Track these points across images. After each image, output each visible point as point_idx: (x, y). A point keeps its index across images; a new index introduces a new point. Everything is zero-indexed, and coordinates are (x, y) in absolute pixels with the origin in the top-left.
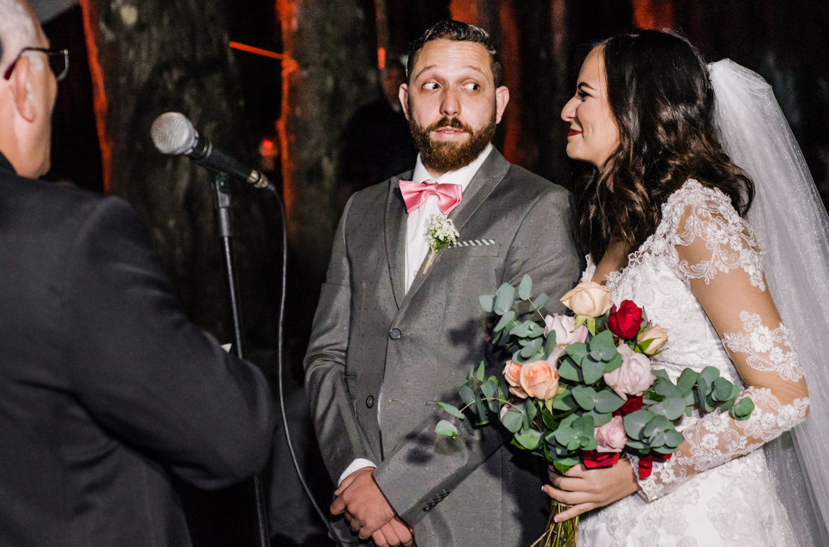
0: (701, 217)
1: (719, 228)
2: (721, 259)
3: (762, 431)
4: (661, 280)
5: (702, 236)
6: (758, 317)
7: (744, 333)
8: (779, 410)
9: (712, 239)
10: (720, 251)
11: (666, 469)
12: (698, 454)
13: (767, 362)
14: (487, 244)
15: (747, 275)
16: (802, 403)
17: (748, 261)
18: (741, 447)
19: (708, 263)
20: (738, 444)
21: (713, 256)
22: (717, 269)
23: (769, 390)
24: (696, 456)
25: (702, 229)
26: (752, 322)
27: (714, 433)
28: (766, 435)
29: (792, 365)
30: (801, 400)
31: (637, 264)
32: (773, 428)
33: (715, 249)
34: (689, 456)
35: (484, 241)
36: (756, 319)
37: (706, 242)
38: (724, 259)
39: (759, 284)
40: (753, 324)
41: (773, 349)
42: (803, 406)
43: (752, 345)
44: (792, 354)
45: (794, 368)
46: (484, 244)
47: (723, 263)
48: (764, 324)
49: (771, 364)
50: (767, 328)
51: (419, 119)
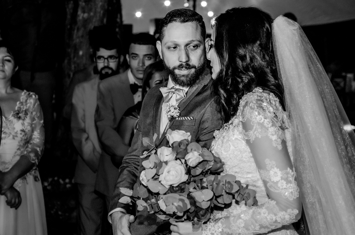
0: (251, 108)
1: (259, 114)
2: (257, 131)
3: (268, 223)
4: (235, 139)
5: (250, 117)
6: (274, 163)
7: (267, 170)
8: (278, 213)
9: (254, 120)
10: (258, 126)
11: (217, 232)
12: (234, 229)
13: (276, 187)
14: (189, 119)
15: (271, 140)
16: (293, 212)
17: (274, 133)
18: (257, 229)
19: (252, 132)
20: (255, 227)
21: (254, 128)
22: (256, 135)
23: (275, 202)
24: (233, 229)
25: (250, 114)
26: (271, 165)
27: (243, 219)
28: (271, 225)
29: (290, 191)
30: (292, 210)
31: (227, 130)
32: (274, 222)
33: (255, 125)
34: (230, 229)
35: (188, 118)
36: (273, 164)
37: (251, 121)
38: (259, 130)
39: (278, 146)
40: (271, 166)
41: (280, 181)
42: (293, 213)
43: (270, 177)
44: (292, 185)
45: (292, 192)
46: (188, 119)
47: (258, 132)
48: (277, 167)
49: (278, 188)
50: (278, 170)
51: (168, 63)
